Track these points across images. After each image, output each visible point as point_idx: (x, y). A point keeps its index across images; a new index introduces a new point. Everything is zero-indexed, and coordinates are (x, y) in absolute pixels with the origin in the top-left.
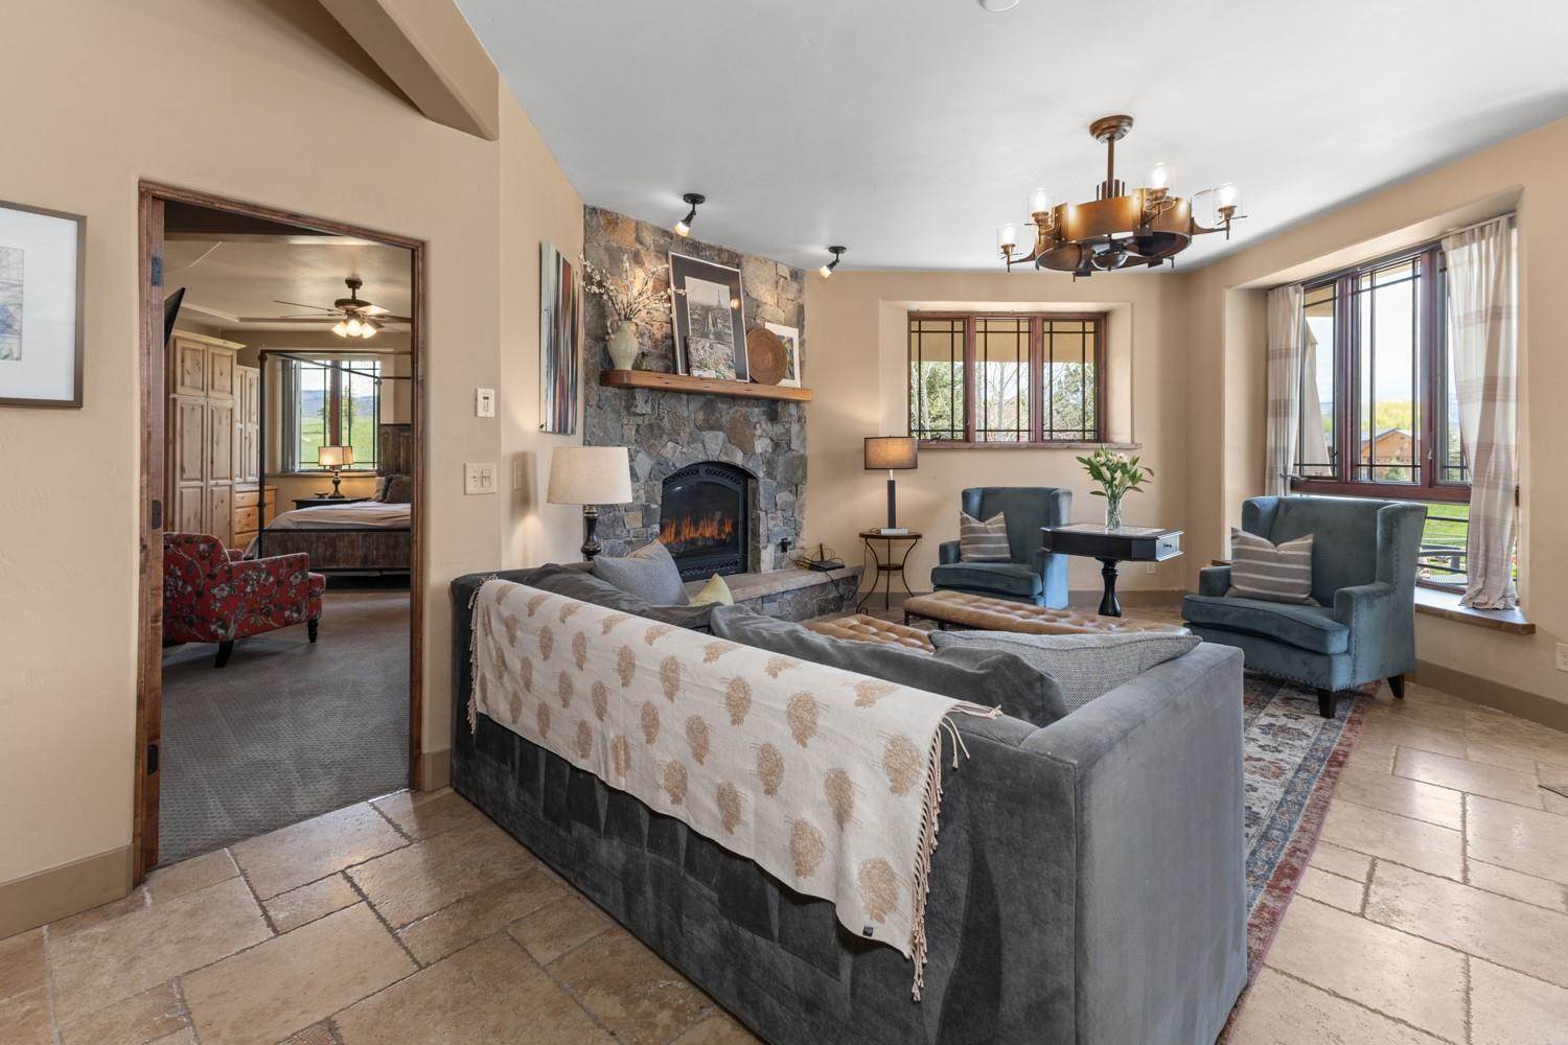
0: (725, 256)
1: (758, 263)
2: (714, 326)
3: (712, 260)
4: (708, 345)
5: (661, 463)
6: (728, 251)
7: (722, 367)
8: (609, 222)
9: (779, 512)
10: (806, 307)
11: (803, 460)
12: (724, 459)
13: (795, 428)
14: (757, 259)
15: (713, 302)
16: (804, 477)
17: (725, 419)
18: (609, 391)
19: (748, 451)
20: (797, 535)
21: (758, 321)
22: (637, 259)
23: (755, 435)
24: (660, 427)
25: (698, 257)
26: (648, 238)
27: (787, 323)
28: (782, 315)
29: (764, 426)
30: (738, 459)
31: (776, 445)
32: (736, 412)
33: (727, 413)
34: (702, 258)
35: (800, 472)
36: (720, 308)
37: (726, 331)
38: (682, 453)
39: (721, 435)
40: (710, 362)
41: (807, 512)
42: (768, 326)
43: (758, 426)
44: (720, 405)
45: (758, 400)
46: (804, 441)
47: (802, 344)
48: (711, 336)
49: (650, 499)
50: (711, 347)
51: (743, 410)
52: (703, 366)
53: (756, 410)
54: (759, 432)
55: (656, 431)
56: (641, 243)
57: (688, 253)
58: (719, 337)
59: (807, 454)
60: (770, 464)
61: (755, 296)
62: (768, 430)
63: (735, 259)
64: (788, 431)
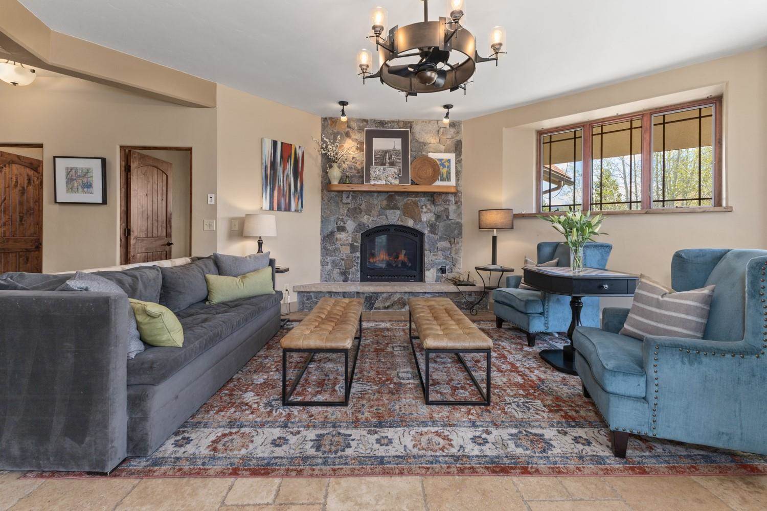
0: (401, 124)
1: (425, 123)
2: (389, 159)
3: (393, 127)
4: (382, 169)
5: (360, 225)
6: (403, 121)
7: (390, 179)
8: (333, 122)
9: (439, 253)
10: (463, 141)
11: (459, 226)
12: (400, 223)
13: (452, 208)
14: (423, 122)
15: (391, 148)
16: (460, 234)
17: (400, 205)
18: (333, 194)
19: (417, 219)
20: (454, 265)
21: (424, 153)
22: (348, 135)
23: (422, 212)
24: (360, 209)
25: (383, 127)
26: (353, 125)
27: (446, 151)
28: (442, 147)
29: (429, 207)
30: (410, 223)
31: (438, 217)
32: (409, 200)
33: (401, 201)
34: (386, 127)
35: (456, 232)
36: (394, 150)
37: (398, 161)
38: (373, 221)
39: (398, 212)
40: (382, 177)
41: (462, 254)
42: (431, 155)
43: (424, 207)
44: (397, 197)
45: (425, 194)
46: (460, 215)
47: (459, 162)
48: (387, 164)
49: (354, 240)
50: (384, 169)
51: (413, 199)
52: (377, 178)
53: (423, 199)
54: (425, 210)
55: (358, 211)
56: (350, 127)
57: (377, 127)
58: (392, 164)
59: (462, 222)
60: (433, 228)
61: (422, 140)
62: (431, 209)
63: (409, 124)
64: (447, 210)
